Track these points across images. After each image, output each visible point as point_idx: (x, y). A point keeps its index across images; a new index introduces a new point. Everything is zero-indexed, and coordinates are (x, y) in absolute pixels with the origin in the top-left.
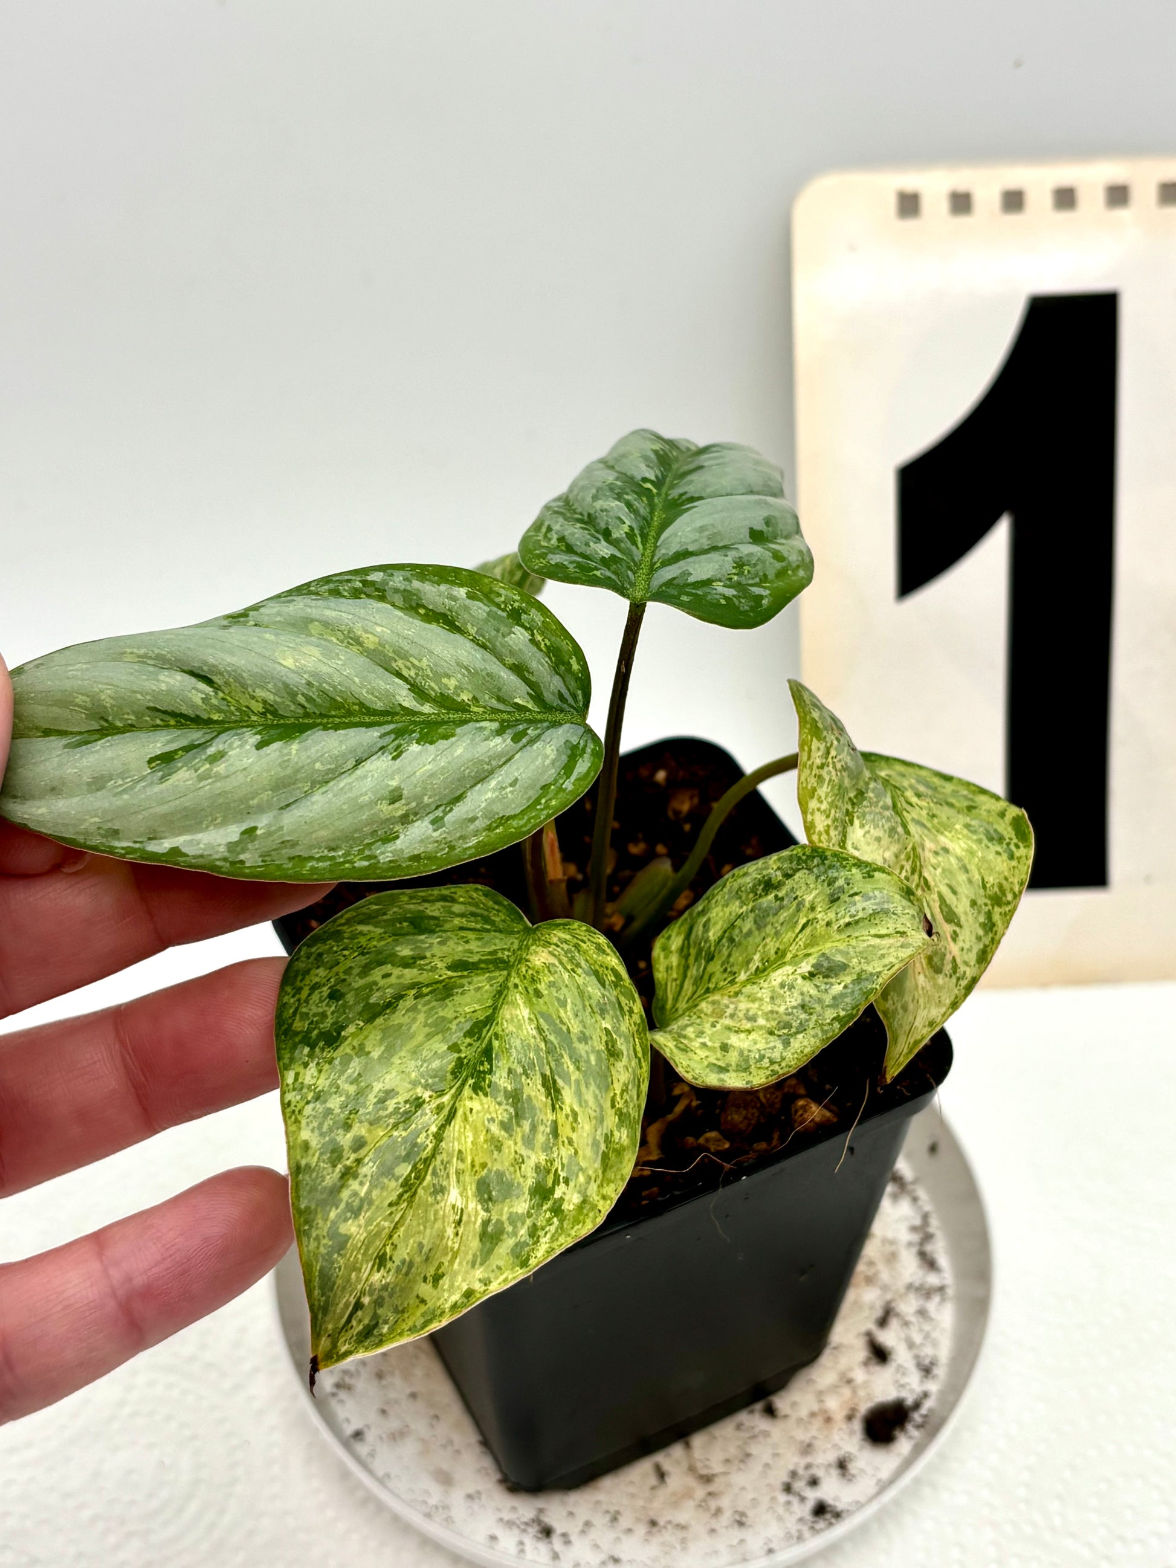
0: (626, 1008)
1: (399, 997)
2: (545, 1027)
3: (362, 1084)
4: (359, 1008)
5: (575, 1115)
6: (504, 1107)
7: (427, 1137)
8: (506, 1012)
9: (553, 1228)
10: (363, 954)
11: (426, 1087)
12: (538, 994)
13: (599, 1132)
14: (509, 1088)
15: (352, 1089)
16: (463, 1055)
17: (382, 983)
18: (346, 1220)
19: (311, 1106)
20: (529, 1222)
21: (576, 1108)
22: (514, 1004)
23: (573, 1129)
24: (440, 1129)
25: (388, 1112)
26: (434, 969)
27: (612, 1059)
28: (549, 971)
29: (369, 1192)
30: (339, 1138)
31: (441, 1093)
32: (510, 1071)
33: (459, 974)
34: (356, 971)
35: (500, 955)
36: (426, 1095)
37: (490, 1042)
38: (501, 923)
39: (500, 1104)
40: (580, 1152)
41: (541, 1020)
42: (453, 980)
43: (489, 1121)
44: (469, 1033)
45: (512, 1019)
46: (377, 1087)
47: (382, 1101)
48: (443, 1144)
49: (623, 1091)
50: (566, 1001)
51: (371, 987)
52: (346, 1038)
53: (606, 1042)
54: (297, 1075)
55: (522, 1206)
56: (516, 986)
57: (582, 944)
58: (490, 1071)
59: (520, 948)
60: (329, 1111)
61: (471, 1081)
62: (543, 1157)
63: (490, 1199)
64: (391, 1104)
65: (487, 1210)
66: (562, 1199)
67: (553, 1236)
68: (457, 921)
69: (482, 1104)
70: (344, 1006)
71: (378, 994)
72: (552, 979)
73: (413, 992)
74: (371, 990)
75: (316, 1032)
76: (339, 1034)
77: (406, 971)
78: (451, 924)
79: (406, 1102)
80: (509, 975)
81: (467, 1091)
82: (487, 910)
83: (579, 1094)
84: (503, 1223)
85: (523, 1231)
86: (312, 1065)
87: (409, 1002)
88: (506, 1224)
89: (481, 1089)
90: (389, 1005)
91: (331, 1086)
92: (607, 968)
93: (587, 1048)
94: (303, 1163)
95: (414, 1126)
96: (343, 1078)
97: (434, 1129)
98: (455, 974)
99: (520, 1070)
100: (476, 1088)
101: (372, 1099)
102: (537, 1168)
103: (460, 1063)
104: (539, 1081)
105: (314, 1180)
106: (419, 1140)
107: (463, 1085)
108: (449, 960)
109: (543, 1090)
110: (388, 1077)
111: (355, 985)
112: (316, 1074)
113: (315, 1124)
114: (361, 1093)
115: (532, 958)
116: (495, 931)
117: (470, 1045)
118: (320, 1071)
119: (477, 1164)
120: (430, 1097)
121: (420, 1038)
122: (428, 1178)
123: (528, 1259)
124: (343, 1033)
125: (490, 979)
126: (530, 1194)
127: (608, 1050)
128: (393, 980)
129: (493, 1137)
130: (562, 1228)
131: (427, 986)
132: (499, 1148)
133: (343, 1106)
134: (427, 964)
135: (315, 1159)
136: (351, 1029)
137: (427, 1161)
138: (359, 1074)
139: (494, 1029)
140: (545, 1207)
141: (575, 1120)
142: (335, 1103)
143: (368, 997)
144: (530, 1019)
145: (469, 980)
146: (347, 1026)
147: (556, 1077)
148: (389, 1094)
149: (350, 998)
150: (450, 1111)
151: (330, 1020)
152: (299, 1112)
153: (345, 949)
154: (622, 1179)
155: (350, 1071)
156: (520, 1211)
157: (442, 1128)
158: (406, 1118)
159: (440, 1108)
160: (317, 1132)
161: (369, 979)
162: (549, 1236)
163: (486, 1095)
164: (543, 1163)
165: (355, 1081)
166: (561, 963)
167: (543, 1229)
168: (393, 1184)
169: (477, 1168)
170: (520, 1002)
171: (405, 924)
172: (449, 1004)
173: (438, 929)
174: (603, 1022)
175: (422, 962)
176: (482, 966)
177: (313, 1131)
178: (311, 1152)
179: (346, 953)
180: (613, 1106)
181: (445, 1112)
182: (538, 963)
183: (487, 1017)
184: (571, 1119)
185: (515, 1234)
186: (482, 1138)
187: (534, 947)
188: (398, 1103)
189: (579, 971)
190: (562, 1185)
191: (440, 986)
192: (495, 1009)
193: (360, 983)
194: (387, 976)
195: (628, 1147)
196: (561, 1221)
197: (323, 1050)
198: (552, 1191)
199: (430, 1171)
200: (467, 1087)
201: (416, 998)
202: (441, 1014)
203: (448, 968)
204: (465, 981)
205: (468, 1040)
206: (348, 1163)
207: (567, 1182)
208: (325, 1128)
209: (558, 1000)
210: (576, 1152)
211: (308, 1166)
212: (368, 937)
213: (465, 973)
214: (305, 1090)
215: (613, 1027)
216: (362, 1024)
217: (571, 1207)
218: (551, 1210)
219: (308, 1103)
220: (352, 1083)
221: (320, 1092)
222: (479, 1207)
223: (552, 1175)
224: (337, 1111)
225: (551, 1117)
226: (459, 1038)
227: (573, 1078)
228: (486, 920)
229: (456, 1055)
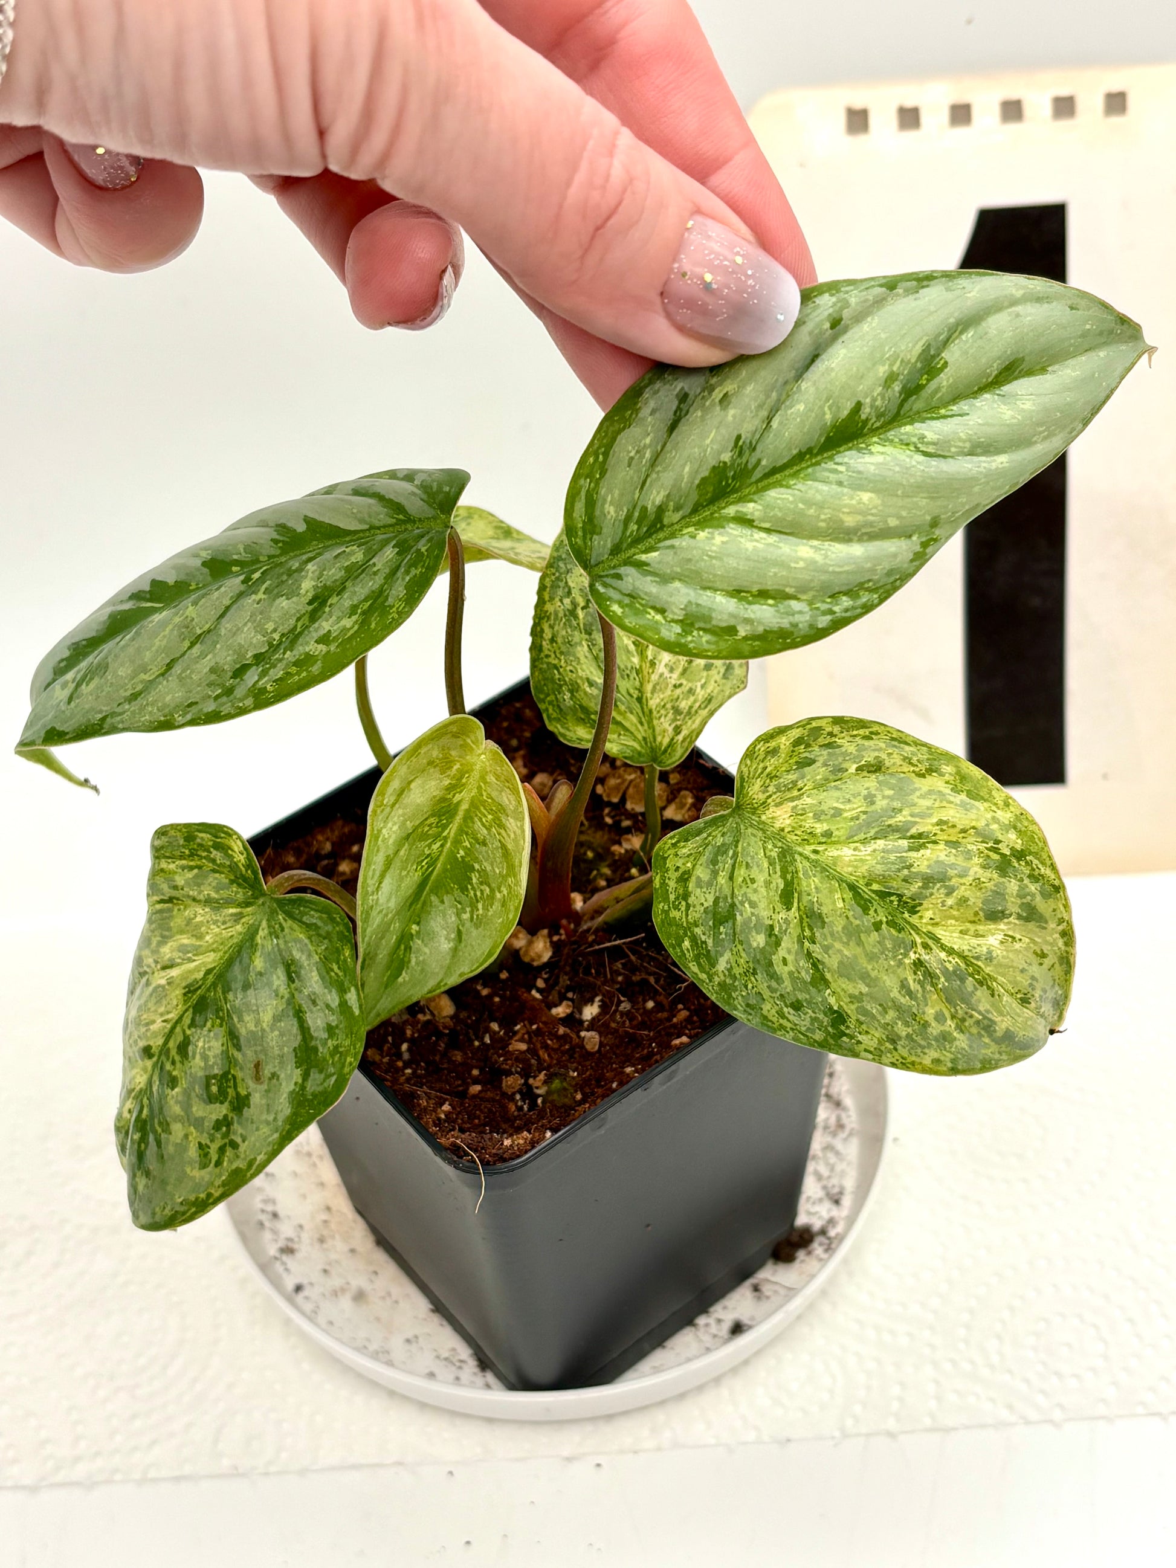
0: (828, 740)
1: (809, 955)
2: (862, 836)
3: (890, 1004)
4: (813, 990)
5: (940, 823)
6: (935, 891)
7: (950, 962)
8: (846, 871)
9: (1035, 862)
10: (754, 973)
11: (906, 955)
12: (828, 834)
13: (952, 799)
14: (920, 884)
15: (892, 1014)
16: (884, 919)
17: (791, 967)
18: (995, 1031)
19: (899, 1047)
20: (1026, 881)
21: (935, 820)
22: (836, 859)
23: (954, 826)
24: (944, 950)
25: (920, 989)
26: (787, 921)
27: (883, 769)
28: (802, 815)
29: (980, 1013)
30: (935, 1033)
31: (914, 944)
32: (905, 880)
33: (796, 900)
34: (774, 984)
35: (774, 854)
36: (913, 956)
37: (874, 892)
38: (726, 838)
39: (932, 894)
40: (973, 824)
41: (856, 838)
42: (802, 908)
43: (943, 906)
44: (865, 910)
45: (853, 866)
46: (895, 993)
47: (910, 993)
48: (956, 947)
49: (910, 763)
50: (835, 808)
51: (793, 977)
52: (840, 1006)
53: (869, 772)
54: (866, 1050)
55: (1013, 886)
56: (816, 852)
57: (768, 770)
58: (900, 896)
59: (764, 831)
60: (908, 1036)
61: (906, 915)
62: (976, 860)
63: (1003, 912)
64: (913, 986)
65: (1011, 915)
66: (1012, 849)
67: (1042, 863)
68: (722, 879)
69: (927, 909)
70: (809, 1002)
71: (803, 974)
72: (811, 815)
73: (807, 944)
74: (798, 978)
75: (830, 1029)
76: (836, 1012)
77: (783, 944)
78: (725, 886)
79: (915, 973)
80: (801, 854)
81: (914, 920)
82: (707, 845)
83: (922, 816)
84: (1023, 903)
85: (1033, 888)
86: (860, 1038)
87: (817, 950)
88: (1025, 901)
89: (914, 907)
90: (814, 965)
91: (885, 1029)
92: (793, 751)
93: (879, 797)
94: (949, 1065)
95: (938, 971)
96: (879, 1017)
97: (943, 955)
98: (795, 904)
99: (906, 872)
100: (913, 911)
101: (905, 1000)
102: (984, 867)
103: (891, 924)
104: (913, 854)
105: (964, 1056)
106: (951, 969)
107: (909, 923)
108: (779, 906)
109: (922, 852)
110: (888, 983)
111: (789, 989)
112: (870, 1037)
113: (919, 1050)
114: (898, 1008)
115: (778, 825)
116: (736, 847)
117: (876, 911)
118: (867, 1033)
119: (973, 919)
120: (915, 953)
121: (859, 950)
122: (980, 963)
123: (1053, 886)
124: (835, 1008)
125: (807, 876)
126: (1005, 876)
127: (875, 772)
128: (790, 958)
129: (957, 904)
130: (1037, 854)
131: (803, 931)
132: (966, 900)
133: (907, 1024)
134: (780, 926)
135: (948, 1054)
136: (832, 1000)
137: (968, 963)
138: (880, 1005)
139: (861, 884)
140: (1016, 865)
141: (945, 823)
142: (902, 1030)
143: (805, 982)
144: (855, 849)
145: (804, 894)
146: (829, 1004)
147: (909, 834)
148: (904, 985)
149: (801, 996)
150: (930, 938)
151: (821, 1016)
152: (903, 1058)
153: (746, 987)
154: (987, 780)
155: (874, 1011)
156: (1017, 888)
157: (943, 947)
158: (930, 975)
159: (925, 946)
160: (926, 1051)
161: (785, 976)
162: (1040, 866)
163: (921, 904)
164: (981, 860)
165: (885, 1011)
166: (792, 799)
167: (1034, 870)
168: (979, 993)
169: (976, 919)
170: (835, 853)
171: (722, 929)
172: (831, 919)
173: (730, 900)
174: (850, 771)
175: (777, 929)
176: (789, 877)
177: (925, 1054)
178: (942, 1058)
179: (750, 986)
180: (923, 776)
181: (930, 942)
182: (788, 822)
183: (850, 889)
184: (944, 827)
185: (1033, 895)
186: (955, 913)
187: (764, 818)
188: (915, 980)
189: (800, 784)
190: (1000, 846)
191: (806, 920)
192: (841, 880)
193: (787, 984)
194: (785, 961)
195: (957, 767)
196: (1030, 853)
197: (848, 1027)
198: (1003, 855)
199: (975, 962)
200: (911, 920)
201: (814, 943)
202: (840, 929)
203: (789, 909)
204: (805, 899)
205: (872, 912)
206: (953, 1026)
207: (998, 842)
208: (923, 1043)
209: (834, 816)
210: (974, 828)
211: (953, 1061)
212: (734, 964)
213: (796, 895)
214: (883, 1048)
215: (855, 762)
216: (828, 991)
217: (1019, 841)
218: (1019, 859)
219: (896, 1049)
220: (886, 1013)
221: (887, 1037)
222: (1006, 920)
223: (991, 854)
224: (910, 1030)
225: (942, 846)
226: (868, 921)
227: (909, 818)
228: (721, 850)
229: (884, 926)
